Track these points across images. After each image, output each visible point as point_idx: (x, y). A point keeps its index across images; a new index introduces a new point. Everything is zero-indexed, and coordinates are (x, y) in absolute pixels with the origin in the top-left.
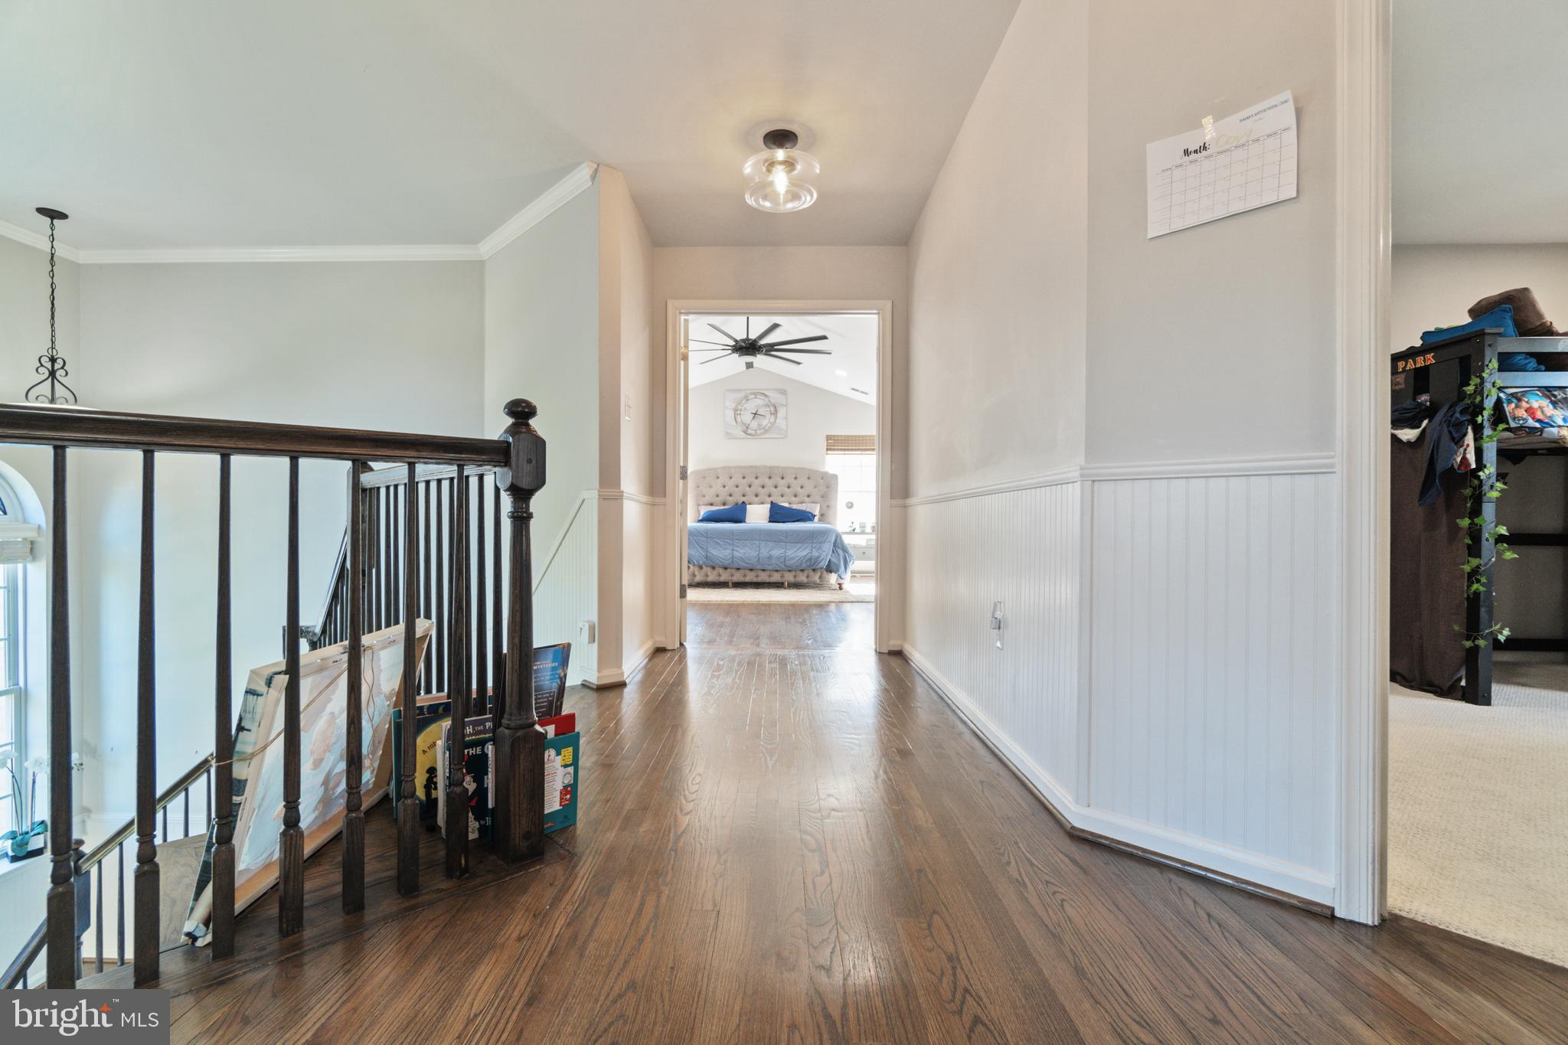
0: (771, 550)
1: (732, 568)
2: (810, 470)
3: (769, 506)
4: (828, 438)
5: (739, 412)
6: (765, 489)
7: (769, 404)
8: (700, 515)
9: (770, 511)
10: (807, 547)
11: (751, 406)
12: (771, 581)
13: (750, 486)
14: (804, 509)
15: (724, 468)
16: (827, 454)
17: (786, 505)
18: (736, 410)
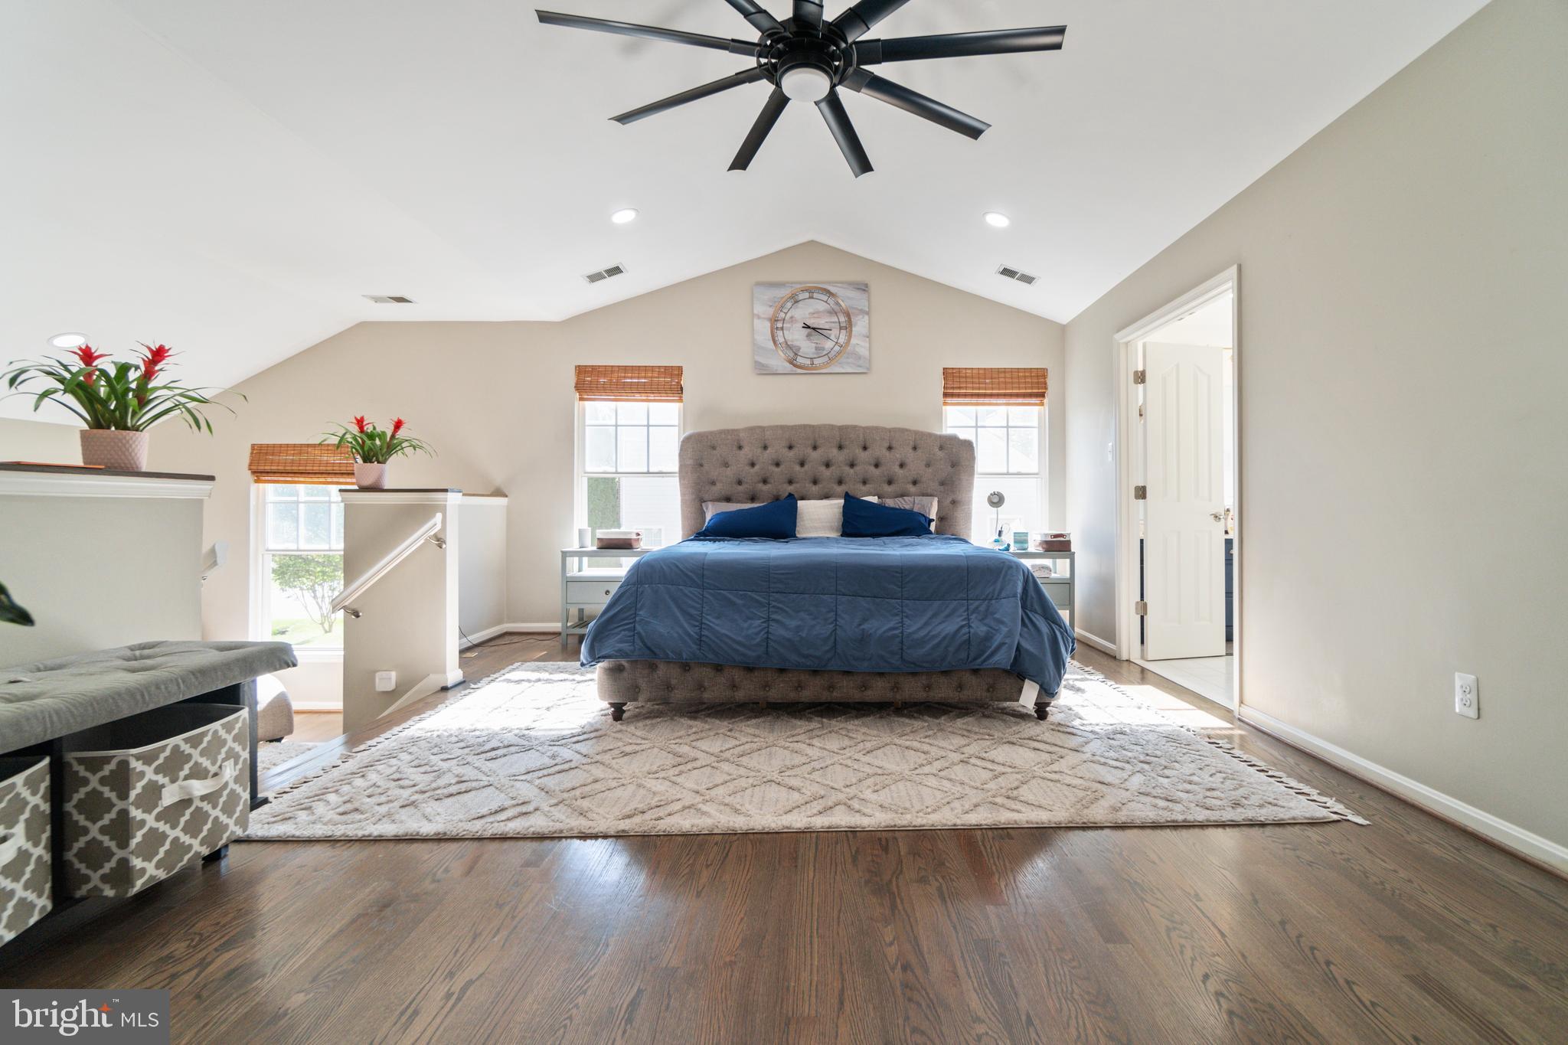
0: (865, 620)
1: (765, 669)
2: (916, 433)
3: (842, 502)
4: (947, 373)
5: (780, 325)
6: (832, 468)
7: (836, 308)
8: (705, 521)
9: (843, 516)
10: (954, 611)
11: (804, 312)
12: (867, 699)
13: (802, 464)
14: (907, 507)
15: (752, 429)
16: (945, 404)
17: (874, 499)
18: (774, 320)
